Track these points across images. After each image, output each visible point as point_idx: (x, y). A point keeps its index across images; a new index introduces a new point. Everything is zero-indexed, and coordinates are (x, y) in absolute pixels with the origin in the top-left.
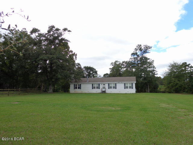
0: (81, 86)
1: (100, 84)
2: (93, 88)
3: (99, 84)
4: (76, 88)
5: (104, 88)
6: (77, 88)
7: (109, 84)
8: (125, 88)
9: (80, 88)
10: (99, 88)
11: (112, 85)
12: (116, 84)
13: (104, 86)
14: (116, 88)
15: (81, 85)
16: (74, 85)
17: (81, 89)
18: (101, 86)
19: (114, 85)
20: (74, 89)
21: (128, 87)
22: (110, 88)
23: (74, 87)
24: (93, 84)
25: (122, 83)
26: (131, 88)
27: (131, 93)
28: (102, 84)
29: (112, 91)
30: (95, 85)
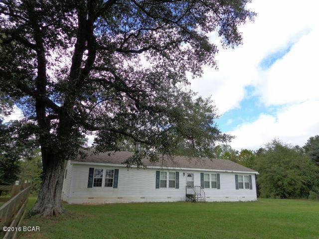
0: (117, 178)
1: (181, 174)
2: (160, 184)
3: (177, 174)
4: (98, 183)
5: (190, 185)
6: (100, 185)
7: (202, 175)
8: (237, 188)
9: (112, 183)
10: (177, 187)
11: (211, 179)
12: (218, 175)
13: (190, 179)
14: (219, 188)
15: (117, 171)
16: (91, 170)
17: (116, 186)
18: (183, 180)
19: (214, 177)
20: (90, 186)
21: (242, 183)
22: (205, 185)
23: (89, 178)
24: (159, 172)
25: (232, 172)
26: (249, 186)
27: (249, 202)
28: (184, 173)
29: (211, 195)
30: (166, 177)
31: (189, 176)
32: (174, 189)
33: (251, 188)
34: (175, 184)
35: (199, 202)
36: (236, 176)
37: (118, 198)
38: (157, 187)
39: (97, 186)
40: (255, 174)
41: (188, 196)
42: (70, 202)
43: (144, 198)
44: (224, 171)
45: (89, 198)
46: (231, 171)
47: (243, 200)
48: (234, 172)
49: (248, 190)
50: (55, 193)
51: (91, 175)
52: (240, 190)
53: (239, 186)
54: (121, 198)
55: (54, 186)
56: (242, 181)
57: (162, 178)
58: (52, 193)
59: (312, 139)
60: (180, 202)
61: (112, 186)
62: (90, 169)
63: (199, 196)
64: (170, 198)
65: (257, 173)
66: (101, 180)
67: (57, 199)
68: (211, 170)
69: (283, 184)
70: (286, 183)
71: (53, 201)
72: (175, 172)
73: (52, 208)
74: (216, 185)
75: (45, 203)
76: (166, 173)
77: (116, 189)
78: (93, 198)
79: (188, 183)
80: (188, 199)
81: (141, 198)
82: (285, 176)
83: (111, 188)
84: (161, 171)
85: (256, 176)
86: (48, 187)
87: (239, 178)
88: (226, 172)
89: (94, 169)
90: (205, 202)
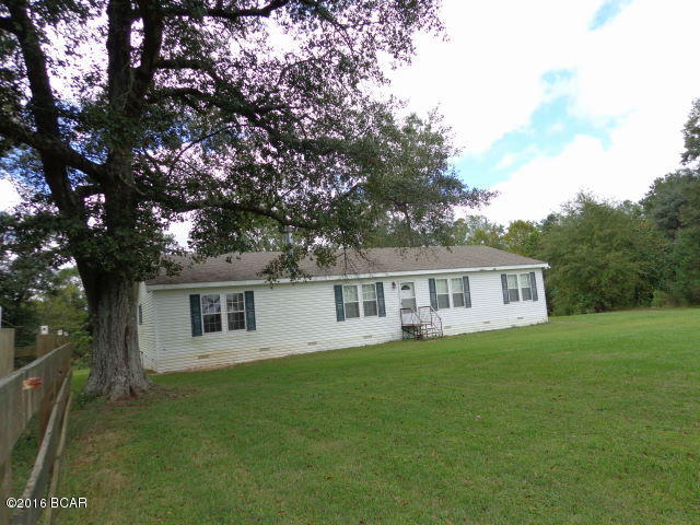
0: (251, 309)
2: (344, 312)
3: (380, 286)
4: (213, 324)
5: (409, 307)
6: (219, 328)
7: (432, 283)
8: (506, 302)
9: (243, 320)
10: (383, 313)
11: (452, 289)
12: (466, 280)
13: (407, 295)
14: (469, 305)
15: (250, 295)
16: (195, 300)
17: (252, 326)
19: (458, 284)
20: (196, 332)
21: (517, 291)
22: (439, 302)
23: (193, 317)
24: (341, 286)
25: (495, 271)
26: (530, 294)
27: (532, 325)
28: (393, 284)
29: (454, 322)
30: (357, 295)
31: (405, 287)
32: (375, 319)
33: (536, 299)
34: (375, 308)
35: (430, 339)
36: (504, 278)
37: (262, 350)
38: (340, 317)
39: (213, 330)
40: (543, 268)
41: (406, 329)
42: (161, 370)
43: (315, 343)
44: (478, 269)
45: (200, 357)
46: (492, 269)
47: (520, 323)
48: (497, 268)
49: (530, 303)
50: (126, 352)
51: (196, 309)
52: (512, 305)
53: (510, 296)
54: (267, 349)
55: (122, 339)
56: (517, 285)
57: (347, 299)
58: (120, 353)
59: (658, 182)
60: (391, 343)
61: (243, 327)
62: (191, 297)
63: (429, 327)
64: (370, 336)
65: (546, 266)
66: (218, 317)
67: (133, 364)
68: (450, 271)
69: (599, 282)
70: (605, 280)
71: (124, 369)
72: (374, 282)
73: (126, 382)
74: (463, 300)
75: (109, 374)
76: (355, 287)
77: (252, 333)
78: (207, 356)
79: (404, 302)
80: (406, 335)
81: (309, 344)
82: (604, 267)
83: (243, 332)
84: (344, 285)
85: (545, 273)
86: (109, 342)
87: (509, 281)
88: (482, 271)
89: (198, 296)
90: (442, 337)
